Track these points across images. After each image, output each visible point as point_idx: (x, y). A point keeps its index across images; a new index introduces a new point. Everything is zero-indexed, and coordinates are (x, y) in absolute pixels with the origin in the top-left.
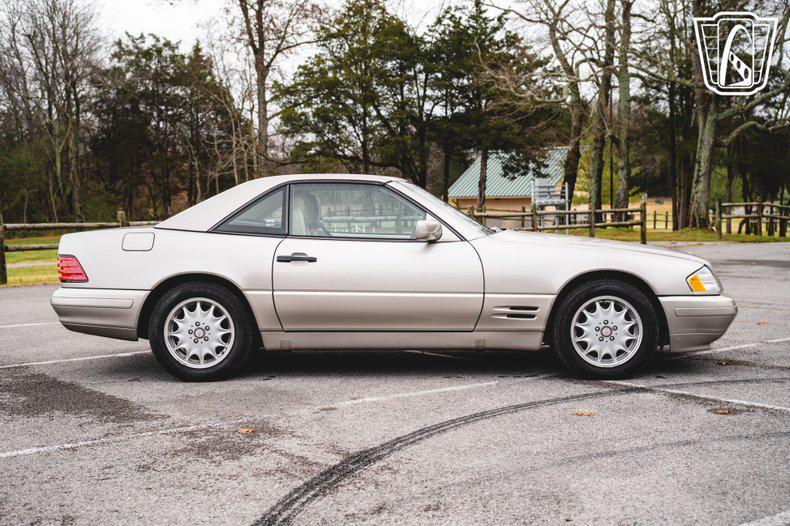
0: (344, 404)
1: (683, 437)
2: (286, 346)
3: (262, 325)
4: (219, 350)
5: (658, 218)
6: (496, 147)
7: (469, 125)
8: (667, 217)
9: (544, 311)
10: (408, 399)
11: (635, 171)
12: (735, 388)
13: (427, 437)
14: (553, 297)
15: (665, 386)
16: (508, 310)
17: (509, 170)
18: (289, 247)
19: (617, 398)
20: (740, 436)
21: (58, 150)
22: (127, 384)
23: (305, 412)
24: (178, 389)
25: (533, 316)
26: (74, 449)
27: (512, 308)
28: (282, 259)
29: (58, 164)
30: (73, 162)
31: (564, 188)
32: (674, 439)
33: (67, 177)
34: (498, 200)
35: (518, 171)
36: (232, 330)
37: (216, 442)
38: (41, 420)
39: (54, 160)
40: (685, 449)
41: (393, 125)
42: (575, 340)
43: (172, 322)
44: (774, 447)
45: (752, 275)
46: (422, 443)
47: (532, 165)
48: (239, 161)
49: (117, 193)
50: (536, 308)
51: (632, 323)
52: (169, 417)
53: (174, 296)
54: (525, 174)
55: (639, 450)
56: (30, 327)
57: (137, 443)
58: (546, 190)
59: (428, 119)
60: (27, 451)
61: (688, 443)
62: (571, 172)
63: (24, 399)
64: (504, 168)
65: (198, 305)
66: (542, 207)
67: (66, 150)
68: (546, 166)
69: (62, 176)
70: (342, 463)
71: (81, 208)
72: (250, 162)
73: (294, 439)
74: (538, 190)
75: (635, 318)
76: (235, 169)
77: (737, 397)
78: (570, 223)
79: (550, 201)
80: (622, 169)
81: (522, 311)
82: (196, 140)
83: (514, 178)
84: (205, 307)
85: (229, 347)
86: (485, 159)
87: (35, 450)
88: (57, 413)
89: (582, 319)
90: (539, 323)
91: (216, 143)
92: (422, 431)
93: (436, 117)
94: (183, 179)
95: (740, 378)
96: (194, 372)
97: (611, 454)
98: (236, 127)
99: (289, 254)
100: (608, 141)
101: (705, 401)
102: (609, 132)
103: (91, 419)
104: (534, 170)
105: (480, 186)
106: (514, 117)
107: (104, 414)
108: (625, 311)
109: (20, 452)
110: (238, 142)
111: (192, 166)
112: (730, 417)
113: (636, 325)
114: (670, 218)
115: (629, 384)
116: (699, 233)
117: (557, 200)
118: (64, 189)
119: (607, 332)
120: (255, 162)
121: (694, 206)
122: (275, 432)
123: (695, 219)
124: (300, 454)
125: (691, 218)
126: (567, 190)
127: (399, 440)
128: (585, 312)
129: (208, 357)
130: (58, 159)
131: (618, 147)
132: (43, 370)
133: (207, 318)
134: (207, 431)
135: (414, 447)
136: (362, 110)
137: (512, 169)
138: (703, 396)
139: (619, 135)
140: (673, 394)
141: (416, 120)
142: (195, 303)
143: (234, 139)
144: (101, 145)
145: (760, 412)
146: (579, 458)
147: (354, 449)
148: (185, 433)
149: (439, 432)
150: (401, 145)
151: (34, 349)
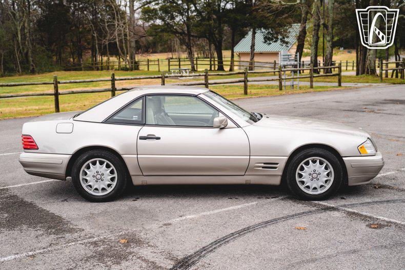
0: (176, 220)
1: (352, 247)
2: (144, 183)
3: (132, 173)
4: (109, 185)
5: (348, 64)
6: (260, 27)
7: (246, 15)
8: (353, 64)
9: (282, 165)
10: (209, 216)
11: (336, 39)
12: (381, 207)
13: (219, 246)
14: (286, 158)
15: (345, 206)
16: (263, 165)
17: (267, 39)
18: (146, 131)
19: (319, 215)
20: (382, 246)
21: (19, 28)
22: (61, 204)
23: (155, 226)
24: (88, 207)
25: (276, 168)
26: (33, 256)
27: (265, 164)
28: (141, 138)
29: (19, 36)
30: (28, 35)
31: (296, 56)
32: (348, 248)
33: (25, 43)
34: (261, 54)
35: (272, 39)
36: (116, 175)
37: (108, 250)
38: (15, 233)
39: (17, 34)
40: (353, 256)
41: (204, 14)
42: (298, 179)
43: (84, 171)
44: (399, 255)
45: (397, 113)
46: (216, 251)
47: (280, 37)
48: (119, 35)
49: (53, 51)
50: (278, 164)
51: (328, 171)
52: (83, 230)
53: (85, 157)
54: (276, 41)
55: (329, 257)
56: (8, 156)
57: (67, 251)
58: (287, 57)
59: (223, 11)
60: (9, 258)
61: (354, 252)
62: (301, 43)
63: (6, 215)
64: (265, 38)
65: (98, 162)
66: (285, 66)
67: (23, 28)
68: (288, 37)
69: (22, 43)
70: (174, 267)
71: (33, 61)
72: (125, 35)
73: (149, 248)
74: (282, 57)
75: (330, 168)
76: (117, 39)
77: (382, 214)
78: (300, 67)
79: (289, 63)
80: (329, 41)
81: (270, 165)
82: (94, 22)
83: (270, 44)
84: (101, 163)
85: (114, 184)
86: (254, 33)
87: (13, 257)
88: (25, 227)
89: (302, 169)
90: (279, 171)
91: (106, 25)
92: (216, 242)
93: (227, 10)
94: (89, 44)
95: (384, 199)
96: (96, 197)
97: (313, 261)
98: (117, 14)
99: (145, 135)
100: (322, 26)
101: (365, 218)
102: (322, 22)
103: (42, 232)
104: (281, 39)
105: (251, 48)
106: (270, 12)
107: (50, 228)
108: (325, 165)
109: (5, 259)
110: (118, 24)
111: (93, 36)
112: (378, 231)
113: (331, 172)
114: (355, 65)
115: (326, 204)
116: (370, 77)
117: (293, 63)
118: (23, 50)
119: (315, 176)
120: (128, 35)
121: (368, 62)
122: (139, 242)
123: (368, 70)
124: (152, 260)
125: (366, 69)
126: (298, 57)
127: (204, 249)
128: (304, 165)
129: (103, 189)
130: (19, 33)
131: (327, 30)
132: (16, 193)
133: (102, 169)
134: (103, 241)
135: (212, 254)
136: (186, 7)
137: (269, 39)
138: (364, 213)
139: (328, 22)
140: (348, 212)
141: (216, 12)
142: (96, 161)
143: (116, 23)
144: (43, 25)
145: (393, 226)
146: (297, 263)
147: (181, 256)
148: (92, 243)
149: (225, 243)
150: (208, 27)
151: (10, 175)
